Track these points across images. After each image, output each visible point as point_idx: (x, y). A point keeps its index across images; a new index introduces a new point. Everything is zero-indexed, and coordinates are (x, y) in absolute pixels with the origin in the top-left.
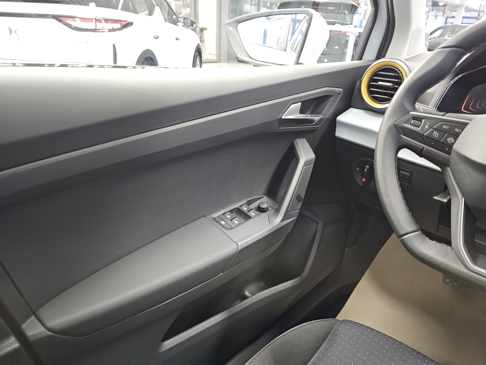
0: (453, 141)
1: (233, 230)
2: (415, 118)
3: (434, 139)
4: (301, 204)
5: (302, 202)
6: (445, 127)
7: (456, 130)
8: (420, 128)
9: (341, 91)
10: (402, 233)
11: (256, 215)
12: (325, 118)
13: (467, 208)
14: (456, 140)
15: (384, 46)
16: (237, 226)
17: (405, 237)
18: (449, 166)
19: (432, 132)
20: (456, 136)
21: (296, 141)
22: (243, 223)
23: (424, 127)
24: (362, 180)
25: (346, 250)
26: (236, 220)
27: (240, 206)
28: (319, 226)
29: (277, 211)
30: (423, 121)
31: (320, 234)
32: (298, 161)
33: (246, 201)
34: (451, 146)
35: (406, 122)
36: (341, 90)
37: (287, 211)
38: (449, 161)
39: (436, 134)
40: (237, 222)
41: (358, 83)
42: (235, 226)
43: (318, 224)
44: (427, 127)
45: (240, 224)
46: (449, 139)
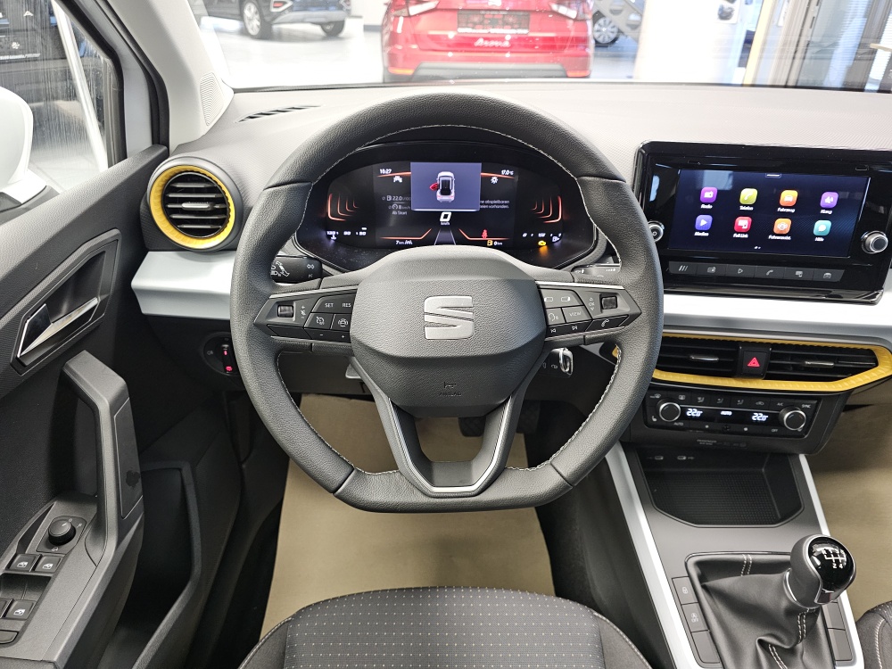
0: (346, 323)
1: (24, 638)
2: (281, 303)
3: (321, 329)
4: (139, 485)
5: (140, 480)
6: (327, 305)
7: (344, 305)
8: (294, 318)
9: (117, 235)
10: (334, 486)
11: (59, 565)
12: (108, 297)
13: (397, 409)
14: (349, 320)
15: (158, 115)
16: (27, 620)
17: (339, 491)
18: (354, 355)
19: (314, 319)
20: (348, 314)
21: (68, 367)
22: (38, 603)
23: (299, 315)
24: (226, 371)
25: (244, 466)
26: (16, 608)
27: (9, 567)
28: (184, 472)
29: (99, 526)
30: (294, 305)
31: (192, 486)
32: (93, 409)
33: (15, 547)
34: (347, 331)
35: (270, 315)
36: (115, 232)
37: (120, 518)
38: (352, 350)
39: (321, 321)
40: (21, 611)
41: (142, 206)
42: (22, 623)
43: (180, 470)
44: (303, 313)
45: (33, 610)
46: (340, 322)
